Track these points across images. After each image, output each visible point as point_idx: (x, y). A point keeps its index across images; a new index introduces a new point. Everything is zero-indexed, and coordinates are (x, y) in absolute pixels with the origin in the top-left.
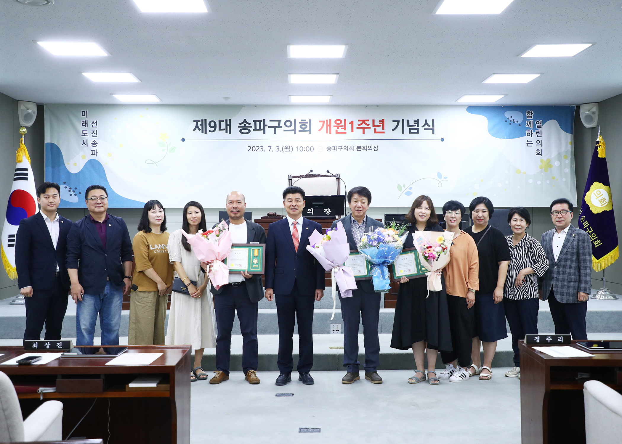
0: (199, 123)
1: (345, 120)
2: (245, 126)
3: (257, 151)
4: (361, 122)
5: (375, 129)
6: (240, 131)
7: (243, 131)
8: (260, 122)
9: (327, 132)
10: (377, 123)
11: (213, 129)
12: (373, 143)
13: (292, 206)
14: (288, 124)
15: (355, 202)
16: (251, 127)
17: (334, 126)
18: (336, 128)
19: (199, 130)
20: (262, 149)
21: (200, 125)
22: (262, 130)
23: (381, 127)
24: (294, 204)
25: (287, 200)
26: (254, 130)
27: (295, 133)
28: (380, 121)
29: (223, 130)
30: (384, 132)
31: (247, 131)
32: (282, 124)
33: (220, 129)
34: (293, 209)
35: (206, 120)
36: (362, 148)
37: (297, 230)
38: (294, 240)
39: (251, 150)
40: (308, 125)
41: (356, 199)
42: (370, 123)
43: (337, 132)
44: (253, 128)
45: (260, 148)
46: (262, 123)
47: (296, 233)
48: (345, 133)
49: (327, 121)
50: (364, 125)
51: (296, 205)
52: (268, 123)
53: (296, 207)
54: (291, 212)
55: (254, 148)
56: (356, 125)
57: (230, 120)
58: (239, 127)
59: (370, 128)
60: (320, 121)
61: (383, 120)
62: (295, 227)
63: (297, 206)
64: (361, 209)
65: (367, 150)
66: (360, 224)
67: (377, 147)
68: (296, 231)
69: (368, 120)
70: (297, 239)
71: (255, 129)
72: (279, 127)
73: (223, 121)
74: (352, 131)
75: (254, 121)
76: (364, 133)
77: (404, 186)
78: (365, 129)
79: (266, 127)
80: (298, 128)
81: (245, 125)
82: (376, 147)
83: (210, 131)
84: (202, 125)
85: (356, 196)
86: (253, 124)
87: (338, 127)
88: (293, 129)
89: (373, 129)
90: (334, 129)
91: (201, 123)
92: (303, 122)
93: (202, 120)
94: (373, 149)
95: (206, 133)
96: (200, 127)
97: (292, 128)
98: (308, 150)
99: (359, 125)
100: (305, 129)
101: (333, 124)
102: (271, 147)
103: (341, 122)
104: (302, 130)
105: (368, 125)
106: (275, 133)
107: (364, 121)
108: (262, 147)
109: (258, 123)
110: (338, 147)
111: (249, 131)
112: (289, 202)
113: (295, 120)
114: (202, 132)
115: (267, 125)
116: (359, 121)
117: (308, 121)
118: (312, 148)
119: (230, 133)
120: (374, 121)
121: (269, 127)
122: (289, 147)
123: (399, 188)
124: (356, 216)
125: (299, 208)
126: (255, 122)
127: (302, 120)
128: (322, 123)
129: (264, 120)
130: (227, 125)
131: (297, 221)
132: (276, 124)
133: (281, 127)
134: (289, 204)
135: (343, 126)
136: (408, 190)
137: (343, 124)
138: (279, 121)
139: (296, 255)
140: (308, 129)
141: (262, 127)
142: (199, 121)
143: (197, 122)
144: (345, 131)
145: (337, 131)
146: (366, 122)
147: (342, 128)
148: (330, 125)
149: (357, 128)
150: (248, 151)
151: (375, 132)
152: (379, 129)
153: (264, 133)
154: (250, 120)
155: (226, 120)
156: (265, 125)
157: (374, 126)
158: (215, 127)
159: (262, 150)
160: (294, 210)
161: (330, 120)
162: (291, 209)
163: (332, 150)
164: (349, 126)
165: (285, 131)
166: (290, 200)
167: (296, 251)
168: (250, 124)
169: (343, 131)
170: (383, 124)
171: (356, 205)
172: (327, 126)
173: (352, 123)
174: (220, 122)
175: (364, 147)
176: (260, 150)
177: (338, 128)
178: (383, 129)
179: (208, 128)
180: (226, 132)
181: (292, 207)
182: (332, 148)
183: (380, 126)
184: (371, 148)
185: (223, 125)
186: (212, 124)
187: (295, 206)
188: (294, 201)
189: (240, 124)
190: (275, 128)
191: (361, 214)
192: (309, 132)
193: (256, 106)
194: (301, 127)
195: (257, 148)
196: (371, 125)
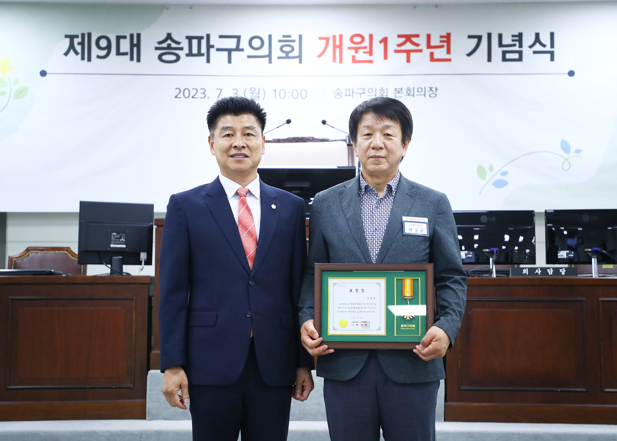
0: (76, 41)
1: (371, 36)
2: (169, 47)
3: (193, 97)
4: (403, 40)
5: (432, 54)
6: (160, 57)
7: (165, 58)
8: (200, 39)
9: (334, 60)
10: (435, 41)
11: (104, 53)
12: (427, 82)
13: (236, 147)
14: (256, 43)
15: (368, 135)
16: (181, 49)
17: (349, 48)
18: (353, 52)
19: (77, 53)
20: (203, 93)
21: (79, 44)
22: (203, 55)
23: (444, 50)
24: (239, 141)
25: (221, 132)
26: (187, 55)
27: (270, 62)
28: (441, 37)
29: (126, 54)
30: (449, 60)
31: (173, 58)
32: (244, 44)
33: (118, 53)
34: (238, 155)
35: (89, 35)
36: (404, 91)
37: (248, 209)
38: (244, 236)
39: (181, 95)
40: (296, 45)
41: (368, 127)
42: (422, 41)
43: (354, 60)
44: (186, 50)
45: (200, 91)
46: (204, 42)
47: (246, 220)
48: (371, 61)
49: (334, 37)
50: (408, 46)
51: (245, 145)
52: (215, 41)
53: (246, 151)
54: (232, 164)
55: (187, 91)
56: (392, 45)
57: (139, 35)
58: (157, 49)
59: (421, 51)
60: (321, 38)
61: (448, 36)
62: (243, 203)
63: (248, 147)
64: (383, 153)
65: (415, 95)
66: (382, 195)
67: (436, 89)
68: (246, 213)
69: (417, 36)
70: (251, 234)
71: (190, 54)
72: (238, 49)
73: (125, 37)
74: (386, 57)
75: (187, 37)
76: (408, 60)
77: (491, 168)
78: (412, 55)
79: (212, 50)
80: (276, 52)
81: (169, 45)
82: (434, 90)
83: (98, 57)
84: (82, 44)
85: (369, 120)
86: (185, 44)
87: (356, 50)
88: (267, 53)
89: (427, 52)
90: (348, 54)
91: (79, 40)
92: (286, 40)
93: (83, 35)
94: (427, 94)
95: (89, 60)
96: (78, 48)
97: (265, 51)
98: (295, 95)
99: (399, 45)
100: (290, 55)
101: (347, 43)
102: (221, 90)
103: (363, 39)
104: (284, 55)
105: (417, 45)
106: (230, 61)
107: (408, 38)
108: (203, 91)
109: (195, 42)
110: (356, 91)
111: (178, 58)
112: (225, 138)
113: (270, 37)
114: (83, 58)
115: (213, 46)
116: (400, 36)
117: (295, 37)
118: (304, 92)
119: (139, 60)
120: (429, 37)
121: (218, 50)
122: (257, 91)
123: (481, 172)
124: (372, 174)
125: (254, 154)
126: (190, 39)
127: (284, 36)
128: (324, 42)
129: (208, 36)
130: (132, 45)
131: (249, 187)
132: (231, 43)
133: (242, 50)
134: (224, 143)
135: (366, 48)
136: (498, 177)
137: (366, 43)
138: (238, 38)
139: (252, 274)
140: (296, 53)
141: (204, 50)
142: (77, 37)
143: (72, 38)
144: (370, 58)
145: (354, 57)
146: (414, 39)
147: (365, 52)
148: (340, 47)
149: (396, 51)
150: (176, 97)
151: (432, 59)
152: (440, 53)
153: (208, 61)
154: (179, 36)
155: (132, 36)
156: (209, 46)
157: (429, 46)
158: (108, 48)
159: (203, 96)
160: (240, 158)
161: (341, 36)
162: (232, 156)
163: (343, 95)
164: (378, 48)
165: (249, 57)
166: (227, 132)
167: (250, 264)
168: (179, 43)
169: (367, 57)
170: (448, 42)
171: (371, 143)
172: (335, 47)
173: (384, 41)
174: (118, 38)
175: (409, 89)
176: (199, 95)
177: (356, 52)
178: (449, 52)
179: (95, 51)
180: (132, 59)
181: (233, 151)
182: (344, 92)
183: (442, 47)
184: (423, 93)
185: (125, 46)
186: (103, 43)
187: (243, 147)
188: (239, 134)
189: (160, 43)
190: (229, 51)
191: (384, 166)
192: (297, 60)
193: (191, 7)
194: (281, 49)
195: (193, 92)
196: (423, 46)
